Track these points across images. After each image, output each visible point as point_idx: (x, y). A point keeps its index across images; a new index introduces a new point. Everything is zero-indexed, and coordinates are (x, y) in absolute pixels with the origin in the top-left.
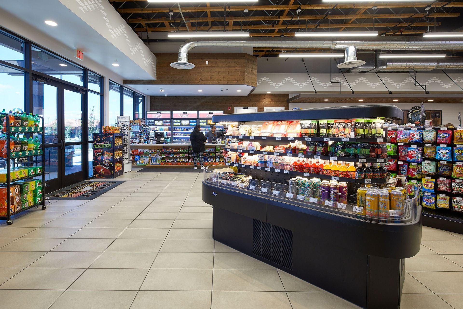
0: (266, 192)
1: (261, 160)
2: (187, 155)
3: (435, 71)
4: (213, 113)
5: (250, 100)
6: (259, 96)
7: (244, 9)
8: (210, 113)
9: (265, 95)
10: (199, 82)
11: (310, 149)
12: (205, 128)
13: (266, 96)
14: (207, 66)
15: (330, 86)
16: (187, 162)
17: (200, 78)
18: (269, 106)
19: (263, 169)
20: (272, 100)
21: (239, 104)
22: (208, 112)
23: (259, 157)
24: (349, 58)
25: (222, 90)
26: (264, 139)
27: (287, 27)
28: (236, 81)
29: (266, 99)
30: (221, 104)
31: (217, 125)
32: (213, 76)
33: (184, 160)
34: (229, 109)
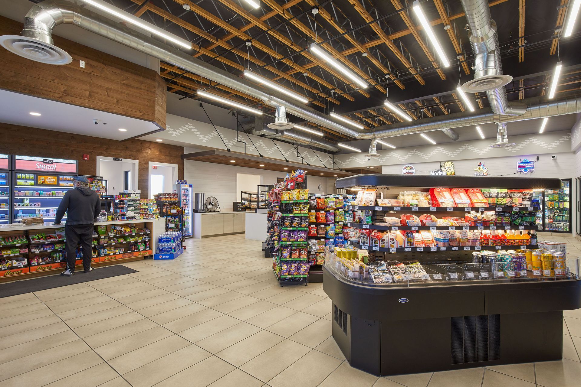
0: (473, 277)
1: (444, 238)
2: (26, 251)
3: (309, 147)
4: (52, 163)
5: (127, 148)
6: (141, 144)
7: (184, 2)
8: (45, 162)
9: (150, 144)
10: (61, 97)
11: (504, 220)
12: (32, 191)
13: (152, 145)
14: (81, 69)
15: (234, 145)
16: (25, 266)
17: (65, 90)
18: (157, 160)
19: (449, 248)
20: (160, 151)
21: (106, 151)
22: (41, 159)
23: (442, 235)
24: (280, 119)
25: (96, 123)
26: (433, 210)
27: (217, 57)
28: (141, 114)
29: (152, 149)
30: (68, 148)
31: (60, 185)
32: (95, 92)
33: (15, 263)
34: (86, 159)
